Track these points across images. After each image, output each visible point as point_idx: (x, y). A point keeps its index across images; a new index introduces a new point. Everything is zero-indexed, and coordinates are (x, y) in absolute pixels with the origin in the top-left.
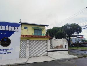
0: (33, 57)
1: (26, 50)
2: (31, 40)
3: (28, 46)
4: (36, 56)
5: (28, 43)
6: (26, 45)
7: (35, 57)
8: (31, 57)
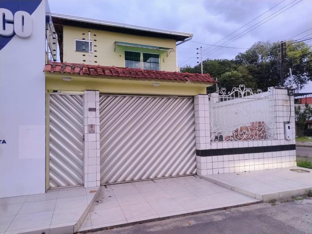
0: (124, 182)
1: (83, 149)
2: (108, 95)
3: (92, 126)
4: (140, 180)
5: (94, 110)
6: (82, 122)
7: (132, 181)
8: (115, 183)
